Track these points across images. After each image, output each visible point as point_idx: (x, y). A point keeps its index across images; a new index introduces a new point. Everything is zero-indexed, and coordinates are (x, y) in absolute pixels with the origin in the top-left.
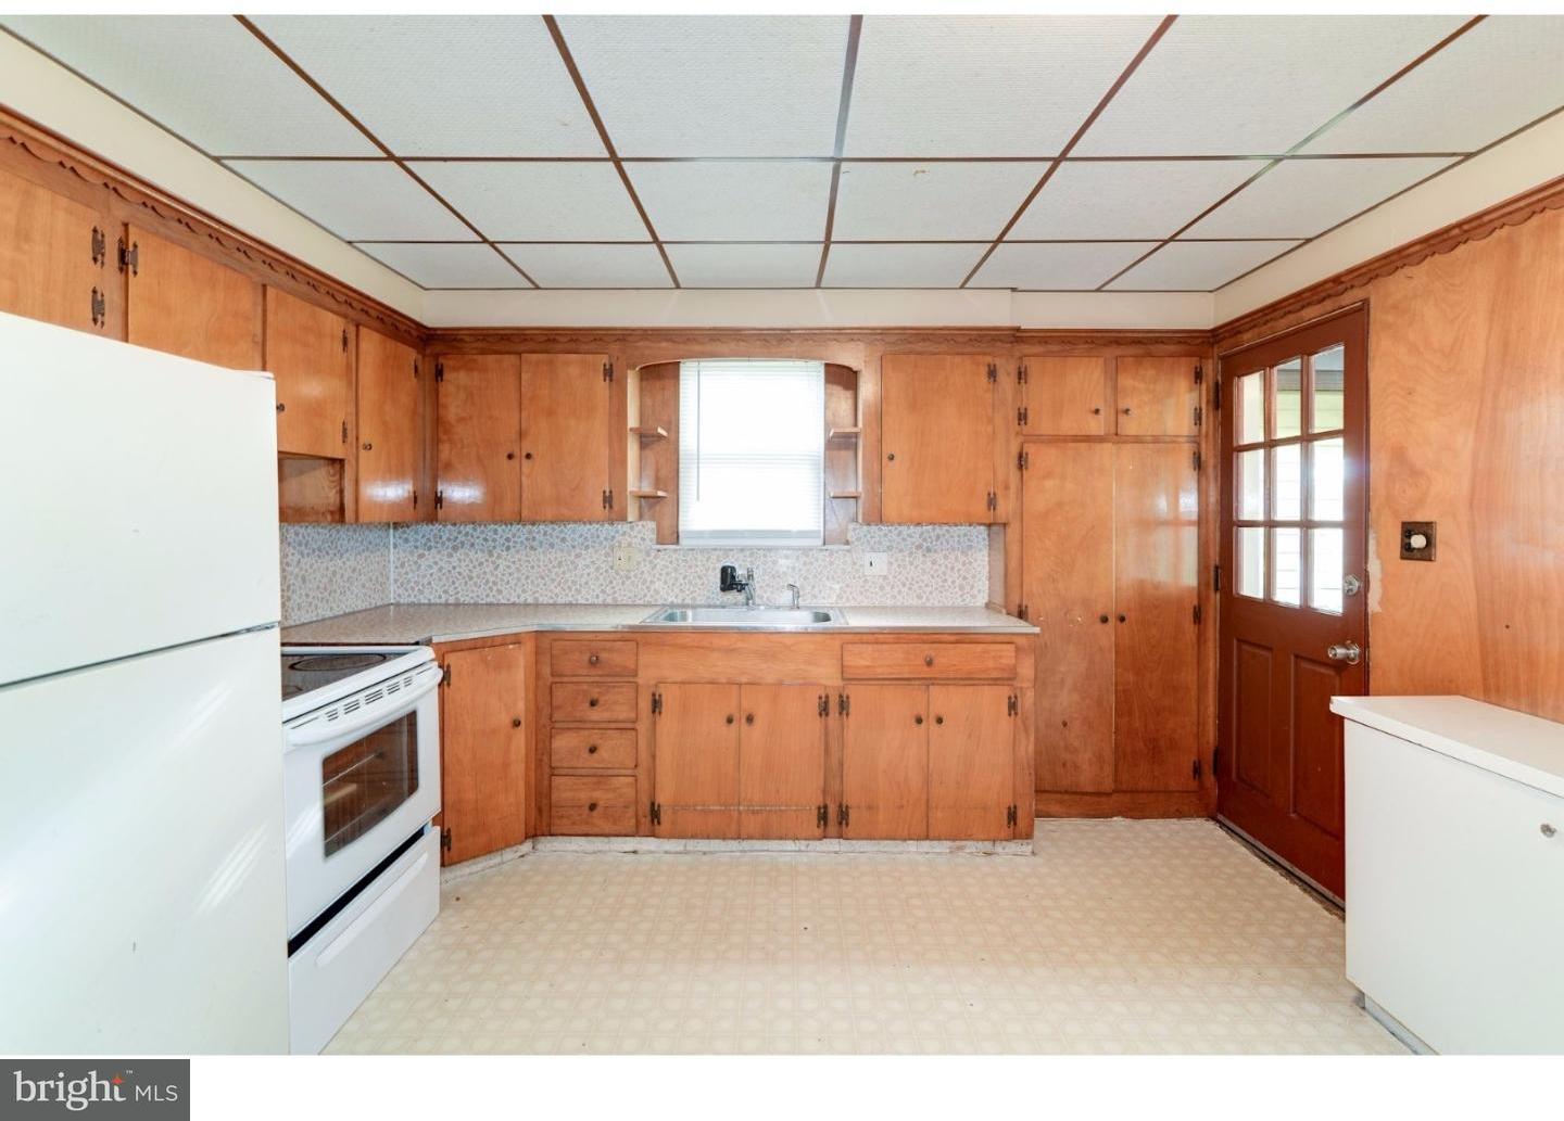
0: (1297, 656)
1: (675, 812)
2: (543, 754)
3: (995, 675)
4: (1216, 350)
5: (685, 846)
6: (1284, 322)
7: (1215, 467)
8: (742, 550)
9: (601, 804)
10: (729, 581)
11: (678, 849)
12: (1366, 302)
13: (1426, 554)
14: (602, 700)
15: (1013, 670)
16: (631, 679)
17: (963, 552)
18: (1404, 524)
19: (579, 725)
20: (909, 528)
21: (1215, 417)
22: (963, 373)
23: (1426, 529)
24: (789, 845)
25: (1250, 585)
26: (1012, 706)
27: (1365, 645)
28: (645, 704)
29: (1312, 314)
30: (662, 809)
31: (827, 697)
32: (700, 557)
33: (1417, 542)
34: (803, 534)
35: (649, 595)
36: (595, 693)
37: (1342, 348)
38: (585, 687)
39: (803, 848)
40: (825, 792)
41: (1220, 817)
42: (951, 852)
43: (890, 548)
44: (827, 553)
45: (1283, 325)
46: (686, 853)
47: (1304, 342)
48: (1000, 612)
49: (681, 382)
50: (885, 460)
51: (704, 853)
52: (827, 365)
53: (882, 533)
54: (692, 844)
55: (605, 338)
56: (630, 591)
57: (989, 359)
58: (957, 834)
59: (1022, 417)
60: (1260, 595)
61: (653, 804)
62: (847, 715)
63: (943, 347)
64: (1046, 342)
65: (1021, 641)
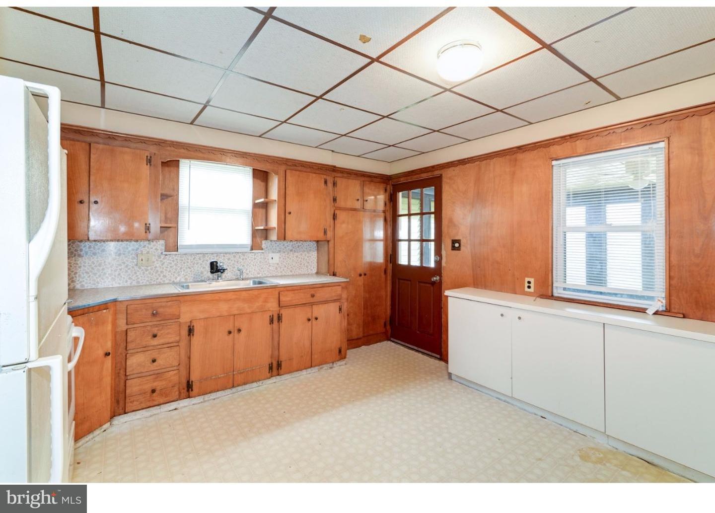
0: (419, 282)
1: (200, 382)
2: (120, 369)
3: (335, 298)
4: (390, 182)
5: (204, 399)
6: (415, 176)
7: (390, 221)
8: (212, 254)
9: (158, 388)
10: (215, 268)
11: (200, 401)
12: (441, 175)
13: (459, 249)
14: (159, 334)
15: (341, 295)
16: (176, 320)
17: (308, 252)
18: (452, 240)
19: (145, 349)
20: (287, 242)
21: (390, 204)
22: (316, 182)
23: (458, 241)
24: (255, 384)
25: (403, 260)
26: (340, 309)
27: (441, 276)
28: (185, 332)
29: (424, 176)
30: (194, 384)
31: (273, 316)
32: (190, 258)
33: (456, 245)
34: (242, 246)
35: (160, 278)
36: (155, 330)
37: (434, 187)
38: (149, 328)
39: (260, 384)
40: (272, 357)
41: (392, 339)
42: (319, 371)
43: (280, 251)
44: (253, 254)
45: (415, 178)
46: (205, 402)
47: (423, 184)
48: (327, 275)
49: (180, 169)
50: (287, 214)
51: (214, 399)
52: (253, 169)
53: (277, 245)
54: (207, 397)
55: (146, 142)
56: (148, 277)
57: (325, 176)
58: (321, 364)
59: (335, 200)
60: (406, 263)
61: (188, 382)
62: (281, 322)
63: (309, 170)
64: (343, 173)
65: (342, 284)
